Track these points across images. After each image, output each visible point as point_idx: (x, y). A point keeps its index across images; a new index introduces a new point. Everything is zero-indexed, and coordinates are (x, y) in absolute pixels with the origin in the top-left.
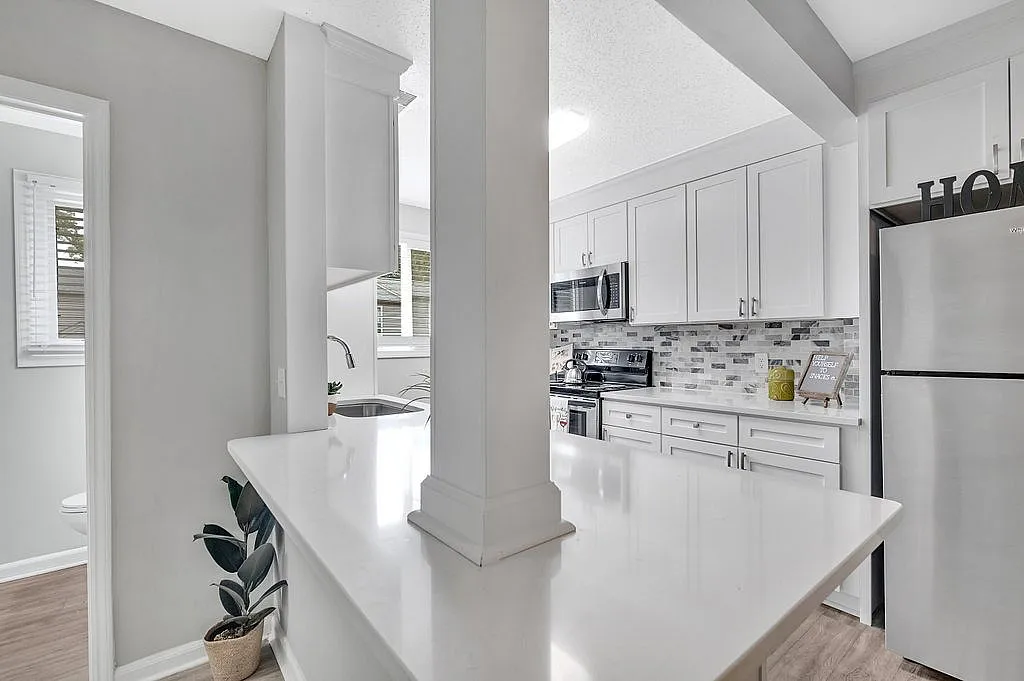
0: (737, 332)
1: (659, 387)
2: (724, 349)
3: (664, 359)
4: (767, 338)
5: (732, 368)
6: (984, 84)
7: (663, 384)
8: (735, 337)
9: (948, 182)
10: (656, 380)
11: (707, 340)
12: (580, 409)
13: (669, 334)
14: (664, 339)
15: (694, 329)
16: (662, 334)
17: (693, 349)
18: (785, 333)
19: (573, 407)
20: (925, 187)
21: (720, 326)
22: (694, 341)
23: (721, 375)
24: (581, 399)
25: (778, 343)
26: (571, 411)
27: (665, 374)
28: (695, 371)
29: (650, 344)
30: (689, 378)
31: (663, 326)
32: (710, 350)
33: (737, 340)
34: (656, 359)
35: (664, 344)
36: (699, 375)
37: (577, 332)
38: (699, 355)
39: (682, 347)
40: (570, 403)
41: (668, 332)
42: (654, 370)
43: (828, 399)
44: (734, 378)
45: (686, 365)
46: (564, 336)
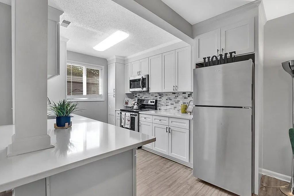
0: (176, 95)
1: (158, 110)
2: (173, 100)
3: (160, 102)
4: (183, 96)
5: (175, 105)
6: (216, 34)
7: (159, 109)
8: (176, 96)
9: (209, 58)
10: (158, 108)
11: (170, 97)
12: (134, 116)
13: (161, 95)
14: (160, 96)
15: (167, 94)
16: (159, 95)
17: (167, 99)
18: (186, 95)
19: (132, 116)
20: (205, 59)
21: (173, 93)
22: (167, 97)
23: (173, 107)
24: (134, 114)
25: (185, 98)
26: (131, 117)
27: (160, 106)
28: (167, 105)
29: (157, 98)
30: (165, 108)
31: (160, 93)
32: (170, 100)
33: (176, 97)
34: (158, 102)
35: (160, 98)
36: (168, 107)
37: (139, 94)
38: (168, 101)
39: (164, 99)
40: (131, 115)
41: (161, 94)
42: (157, 105)
43: (191, 113)
44: (175, 107)
45: (165, 104)
46: (136, 95)
